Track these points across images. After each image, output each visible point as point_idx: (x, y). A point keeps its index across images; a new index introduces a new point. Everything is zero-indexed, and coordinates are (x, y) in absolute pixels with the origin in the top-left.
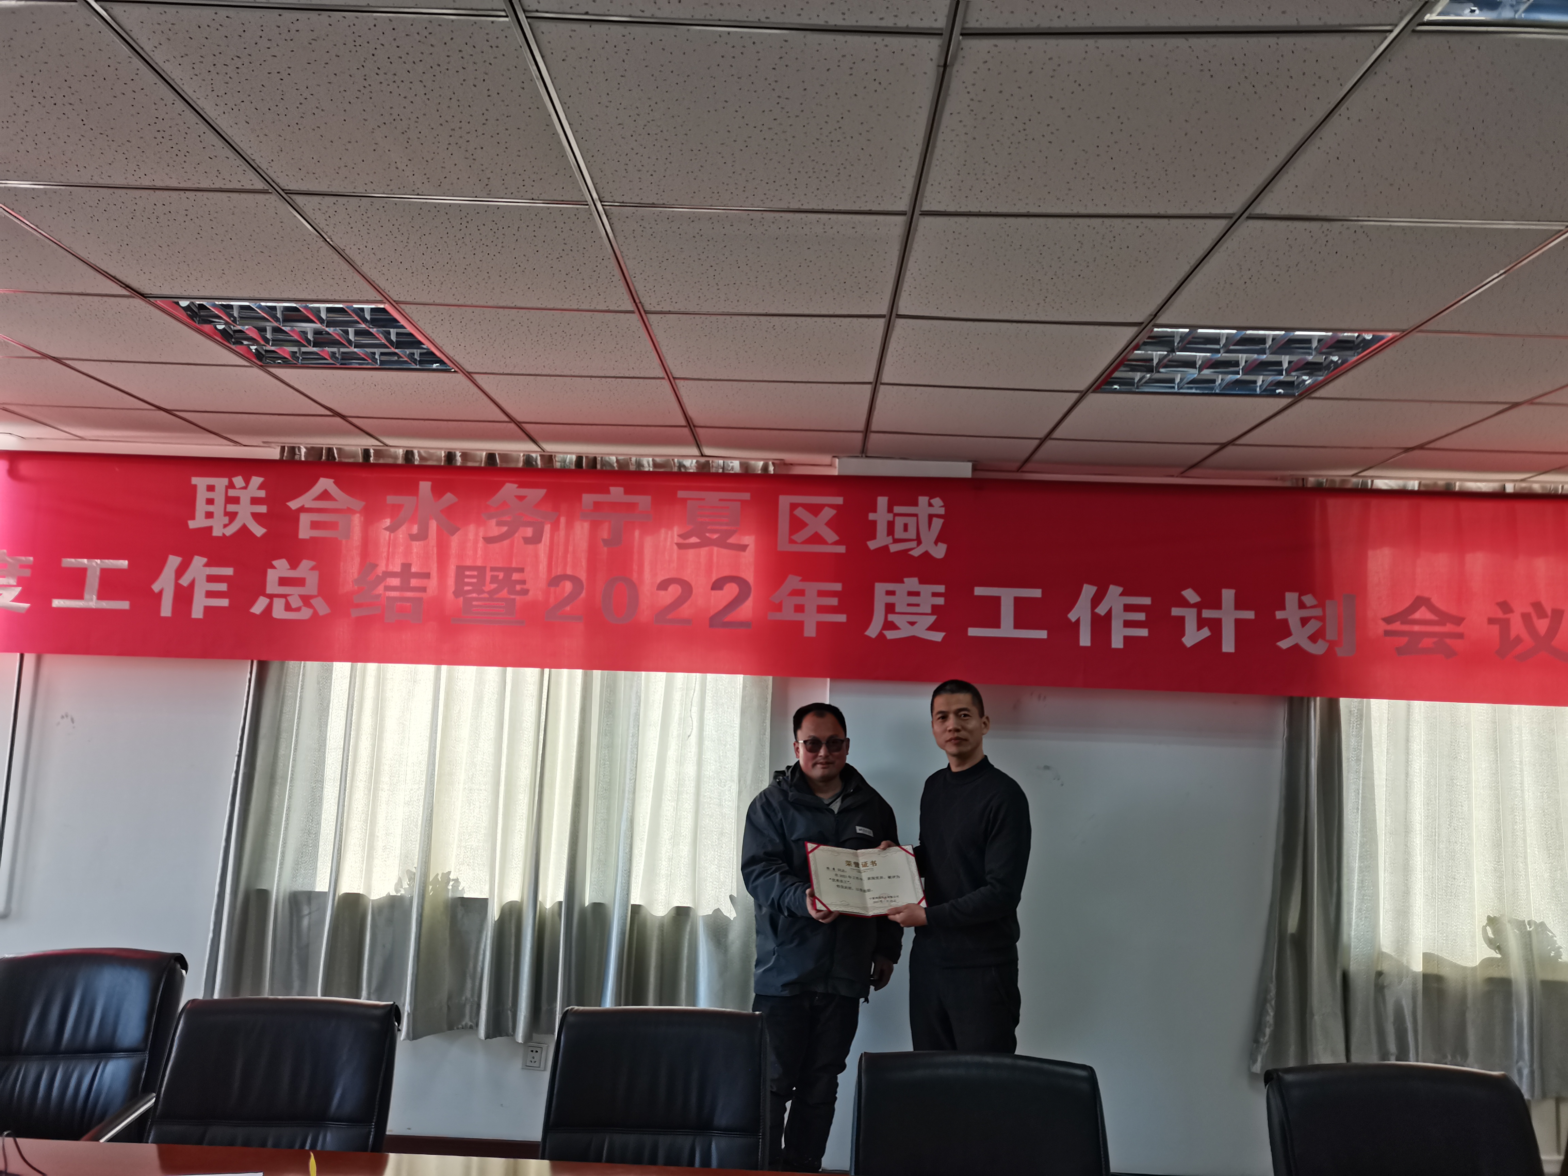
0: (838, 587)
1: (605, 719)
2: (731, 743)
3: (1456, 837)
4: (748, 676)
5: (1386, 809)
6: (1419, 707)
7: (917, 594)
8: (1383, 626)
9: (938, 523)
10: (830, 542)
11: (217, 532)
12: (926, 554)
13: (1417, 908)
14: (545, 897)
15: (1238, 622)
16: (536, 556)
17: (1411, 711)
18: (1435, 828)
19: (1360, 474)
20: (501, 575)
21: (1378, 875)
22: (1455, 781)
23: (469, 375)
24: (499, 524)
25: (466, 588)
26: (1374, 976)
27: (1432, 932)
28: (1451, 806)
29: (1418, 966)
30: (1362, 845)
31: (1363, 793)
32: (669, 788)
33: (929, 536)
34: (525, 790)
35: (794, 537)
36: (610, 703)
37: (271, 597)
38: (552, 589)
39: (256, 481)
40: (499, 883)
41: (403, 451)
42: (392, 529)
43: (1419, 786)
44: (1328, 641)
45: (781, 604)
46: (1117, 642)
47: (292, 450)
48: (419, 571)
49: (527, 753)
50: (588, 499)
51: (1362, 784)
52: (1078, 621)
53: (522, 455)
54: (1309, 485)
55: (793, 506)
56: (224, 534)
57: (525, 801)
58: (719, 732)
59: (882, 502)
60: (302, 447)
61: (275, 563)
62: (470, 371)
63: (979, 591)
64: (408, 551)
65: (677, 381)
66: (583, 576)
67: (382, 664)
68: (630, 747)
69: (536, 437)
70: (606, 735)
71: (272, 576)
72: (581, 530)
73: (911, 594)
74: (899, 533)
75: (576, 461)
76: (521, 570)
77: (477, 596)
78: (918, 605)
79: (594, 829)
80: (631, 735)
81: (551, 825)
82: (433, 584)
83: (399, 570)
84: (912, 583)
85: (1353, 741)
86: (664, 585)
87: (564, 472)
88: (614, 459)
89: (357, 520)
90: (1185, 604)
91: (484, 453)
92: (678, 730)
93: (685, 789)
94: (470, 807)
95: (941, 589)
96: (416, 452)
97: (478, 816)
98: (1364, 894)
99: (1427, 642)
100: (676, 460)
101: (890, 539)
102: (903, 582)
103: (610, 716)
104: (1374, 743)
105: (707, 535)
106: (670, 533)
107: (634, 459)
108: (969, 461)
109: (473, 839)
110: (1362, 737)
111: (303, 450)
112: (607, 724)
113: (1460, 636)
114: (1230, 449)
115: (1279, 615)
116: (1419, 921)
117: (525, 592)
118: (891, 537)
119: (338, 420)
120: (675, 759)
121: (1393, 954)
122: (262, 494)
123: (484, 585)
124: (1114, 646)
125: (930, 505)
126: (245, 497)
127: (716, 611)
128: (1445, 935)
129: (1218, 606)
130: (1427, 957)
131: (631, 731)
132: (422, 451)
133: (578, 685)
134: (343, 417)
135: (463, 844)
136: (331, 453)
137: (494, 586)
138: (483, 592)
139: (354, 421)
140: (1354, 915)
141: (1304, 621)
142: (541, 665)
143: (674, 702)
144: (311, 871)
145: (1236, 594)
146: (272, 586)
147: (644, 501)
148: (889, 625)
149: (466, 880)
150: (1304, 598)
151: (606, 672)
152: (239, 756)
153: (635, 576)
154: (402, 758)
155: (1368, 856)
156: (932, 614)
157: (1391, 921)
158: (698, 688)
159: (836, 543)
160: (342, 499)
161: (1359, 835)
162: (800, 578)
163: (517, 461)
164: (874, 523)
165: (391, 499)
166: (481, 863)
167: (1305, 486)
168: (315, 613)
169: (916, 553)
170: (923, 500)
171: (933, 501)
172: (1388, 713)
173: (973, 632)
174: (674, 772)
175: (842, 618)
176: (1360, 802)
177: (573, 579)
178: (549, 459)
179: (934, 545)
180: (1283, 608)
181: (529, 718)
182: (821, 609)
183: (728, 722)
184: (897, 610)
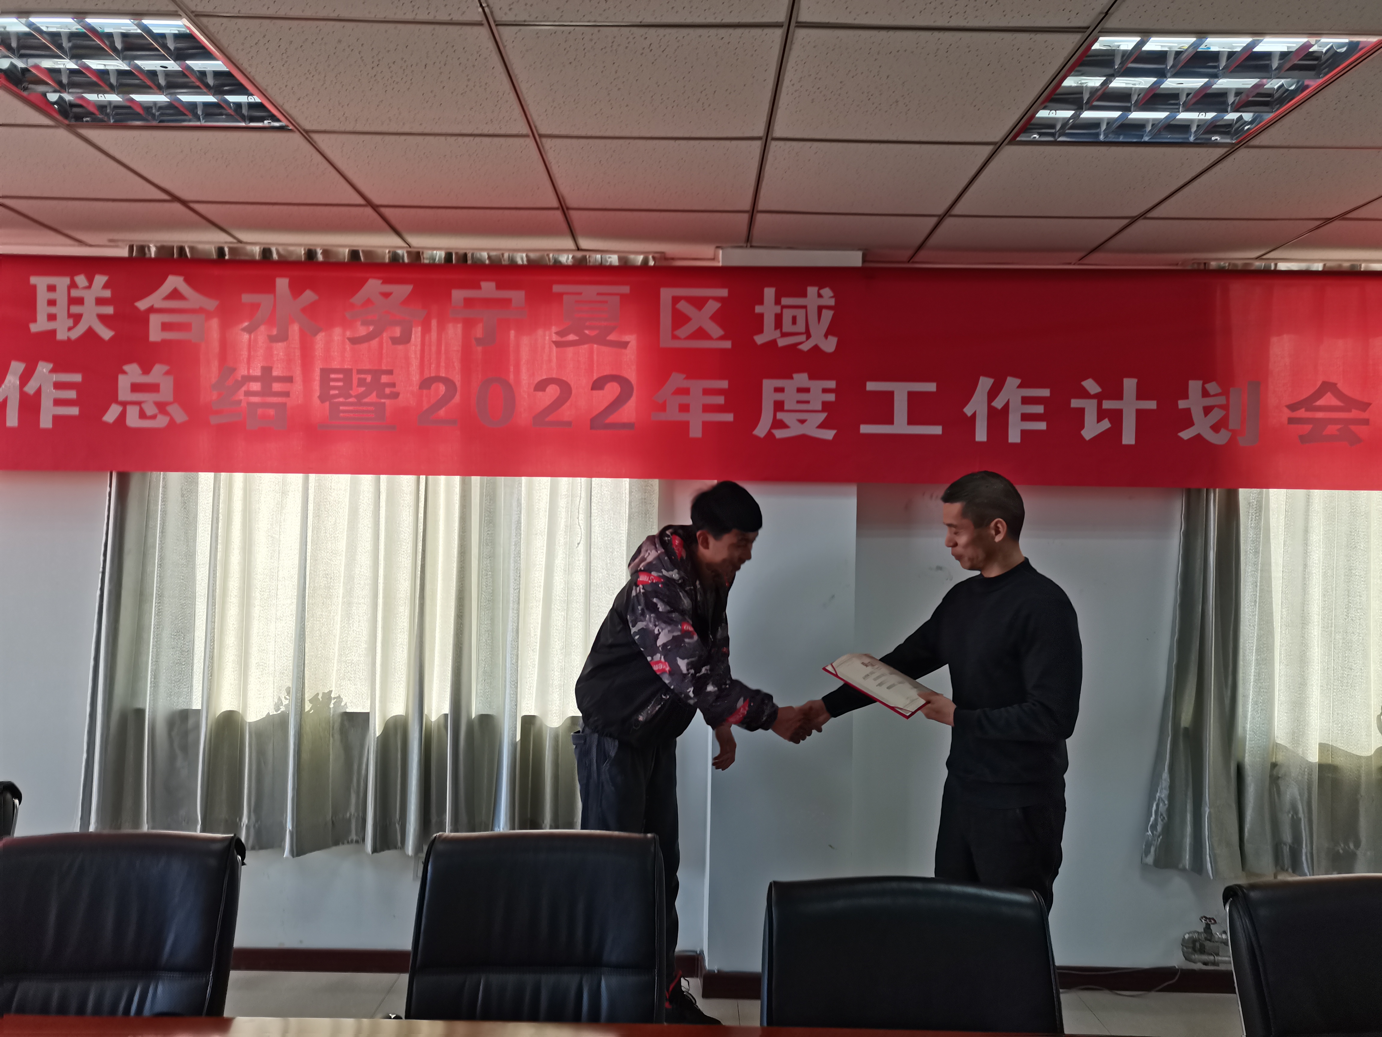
0: (724, 384)
1: (486, 528)
2: (618, 550)
3: (1353, 628)
4: (635, 480)
5: (1282, 602)
6: (1318, 495)
7: (807, 390)
8: (1287, 413)
9: (828, 315)
10: (715, 336)
11: (62, 335)
12: (816, 348)
13: (1314, 699)
14: (430, 710)
15: (1139, 413)
16: (407, 358)
17: (1311, 501)
18: (1332, 619)
19: (1264, 257)
20: (369, 378)
21: (1274, 668)
22: (1354, 572)
23: (306, 134)
24: (365, 323)
25: (332, 392)
26: (1270, 767)
27: (1327, 722)
28: (1349, 596)
29: (1314, 757)
30: (1259, 638)
31: (1261, 586)
32: (558, 598)
33: (819, 329)
34: (405, 603)
35: (678, 333)
36: (490, 512)
37: (124, 404)
38: (425, 391)
39: (100, 280)
40: (381, 697)
41: (260, 248)
42: (249, 330)
43: (1317, 577)
44: (1231, 431)
45: (665, 403)
46: (1014, 437)
47: (142, 249)
48: (281, 374)
49: (406, 565)
50: (458, 295)
51: (1260, 577)
52: (974, 414)
53: (387, 251)
54: (1211, 268)
55: (676, 300)
56: (69, 338)
57: (406, 614)
58: (605, 539)
59: (769, 293)
60: (151, 245)
61: (126, 368)
62: (308, 127)
63: (871, 386)
64: (269, 354)
65: (544, 140)
66: (457, 378)
67: (248, 474)
68: (512, 556)
69: (398, 227)
70: (487, 545)
71: (124, 383)
72: (454, 332)
73: (800, 390)
74: (787, 326)
75: (445, 258)
76: (390, 372)
77: (344, 400)
78: (808, 402)
79: (478, 640)
80: (514, 543)
81: (434, 637)
82: (297, 387)
83: (259, 374)
84: (801, 379)
85: (1251, 533)
86: (541, 386)
87: (433, 267)
88: (485, 255)
89: (215, 323)
90: (1085, 394)
91: (347, 251)
92: (565, 538)
93: (575, 598)
94: (349, 621)
95: (832, 384)
96: (274, 250)
97: (358, 630)
98: (1260, 687)
99: (1332, 429)
100: (551, 256)
101: (778, 333)
102: (792, 378)
103: (491, 525)
104: (1272, 534)
105: (587, 332)
106: (547, 333)
107: (506, 255)
108: (859, 250)
109: (353, 653)
110: (1260, 529)
111: (153, 250)
112: (488, 534)
113: (1366, 422)
114: (1141, 223)
115: (1182, 404)
116: (1316, 712)
117: (395, 395)
118: (778, 331)
119: (177, 206)
120: (563, 568)
121: (1288, 745)
122: (107, 294)
123: (351, 389)
124: (1011, 440)
125: (820, 296)
126: (90, 297)
127: (597, 412)
128: (1340, 725)
129: (1119, 396)
130: (1323, 747)
131: (513, 540)
132: (281, 249)
133: (457, 494)
134: (184, 203)
135: (344, 659)
136: (183, 253)
137: (362, 389)
138: (351, 396)
139: (196, 206)
140: (1250, 707)
141: (1207, 410)
142: (416, 472)
143: (559, 510)
144: (186, 689)
145: (1138, 384)
146: (124, 393)
147: (517, 296)
148: (778, 424)
149: (347, 694)
150: (1207, 386)
151: (485, 478)
152: (103, 573)
153: (512, 377)
154: (273, 572)
155: (1265, 649)
156: (823, 410)
157: (1286, 713)
158: (583, 495)
159: (722, 338)
160: (194, 298)
161: (1256, 628)
162: (684, 376)
163: (384, 257)
164: (761, 316)
165: (247, 298)
166: (362, 677)
167: (1206, 269)
168: (172, 421)
169: (805, 347)
170: (812, 291)
171: (822, 292)
172: (1286, 505)
173: (865, 429)
174: (562, 581)
175: (729, 417)
176: (1258, 594)
177: (448, 382)
178: (416, 255)
179: (823, 338)
180: (1186, 397)
181: (407, 529)
182: (707, 408)
183: (614, 529)
184: (786, 408)
